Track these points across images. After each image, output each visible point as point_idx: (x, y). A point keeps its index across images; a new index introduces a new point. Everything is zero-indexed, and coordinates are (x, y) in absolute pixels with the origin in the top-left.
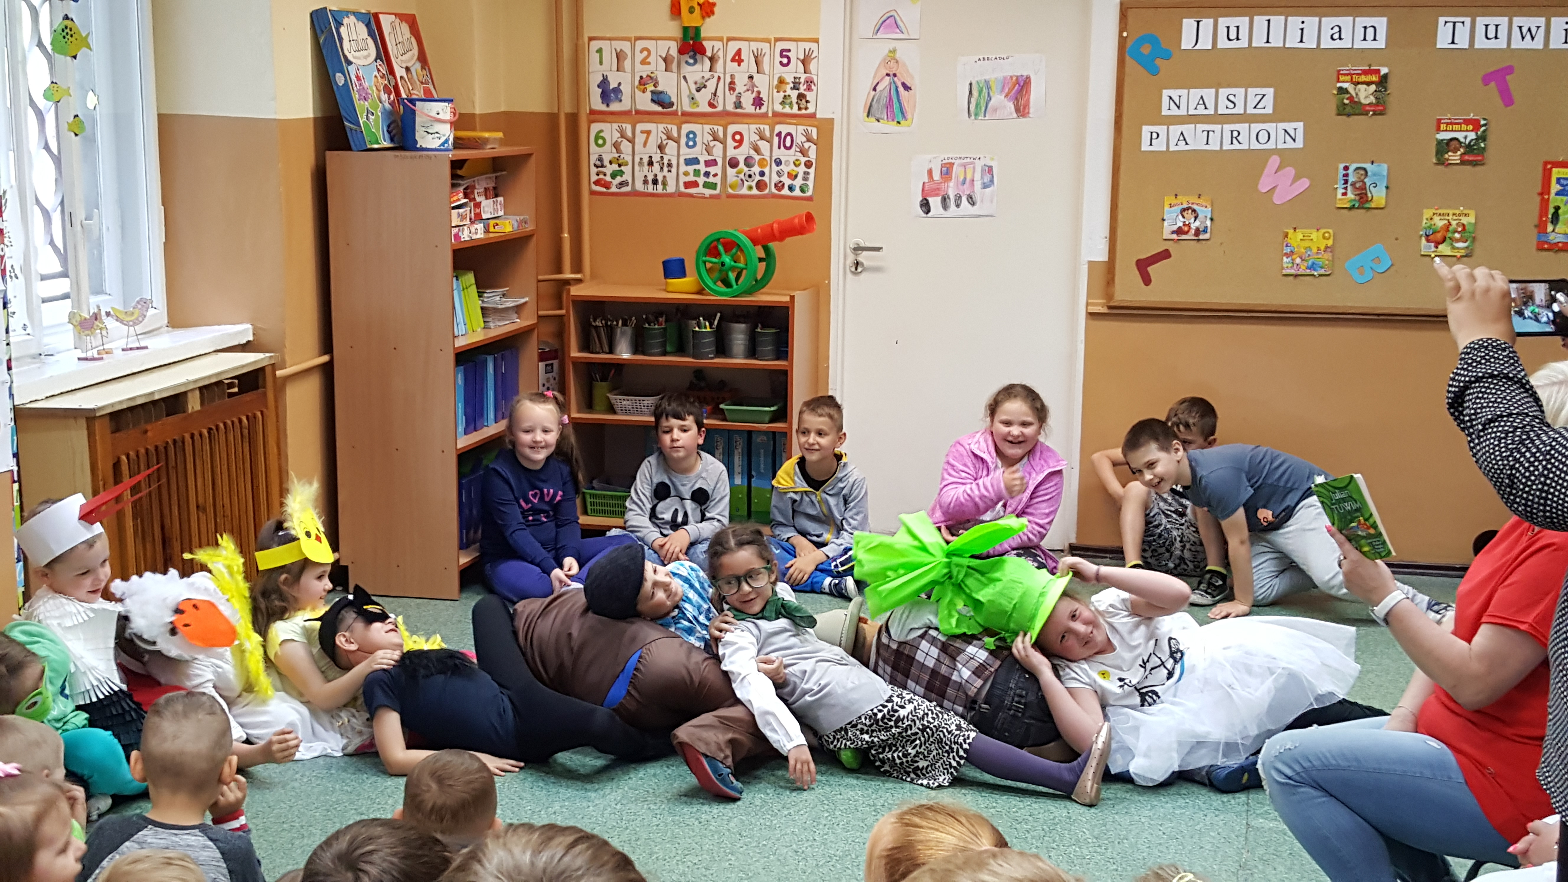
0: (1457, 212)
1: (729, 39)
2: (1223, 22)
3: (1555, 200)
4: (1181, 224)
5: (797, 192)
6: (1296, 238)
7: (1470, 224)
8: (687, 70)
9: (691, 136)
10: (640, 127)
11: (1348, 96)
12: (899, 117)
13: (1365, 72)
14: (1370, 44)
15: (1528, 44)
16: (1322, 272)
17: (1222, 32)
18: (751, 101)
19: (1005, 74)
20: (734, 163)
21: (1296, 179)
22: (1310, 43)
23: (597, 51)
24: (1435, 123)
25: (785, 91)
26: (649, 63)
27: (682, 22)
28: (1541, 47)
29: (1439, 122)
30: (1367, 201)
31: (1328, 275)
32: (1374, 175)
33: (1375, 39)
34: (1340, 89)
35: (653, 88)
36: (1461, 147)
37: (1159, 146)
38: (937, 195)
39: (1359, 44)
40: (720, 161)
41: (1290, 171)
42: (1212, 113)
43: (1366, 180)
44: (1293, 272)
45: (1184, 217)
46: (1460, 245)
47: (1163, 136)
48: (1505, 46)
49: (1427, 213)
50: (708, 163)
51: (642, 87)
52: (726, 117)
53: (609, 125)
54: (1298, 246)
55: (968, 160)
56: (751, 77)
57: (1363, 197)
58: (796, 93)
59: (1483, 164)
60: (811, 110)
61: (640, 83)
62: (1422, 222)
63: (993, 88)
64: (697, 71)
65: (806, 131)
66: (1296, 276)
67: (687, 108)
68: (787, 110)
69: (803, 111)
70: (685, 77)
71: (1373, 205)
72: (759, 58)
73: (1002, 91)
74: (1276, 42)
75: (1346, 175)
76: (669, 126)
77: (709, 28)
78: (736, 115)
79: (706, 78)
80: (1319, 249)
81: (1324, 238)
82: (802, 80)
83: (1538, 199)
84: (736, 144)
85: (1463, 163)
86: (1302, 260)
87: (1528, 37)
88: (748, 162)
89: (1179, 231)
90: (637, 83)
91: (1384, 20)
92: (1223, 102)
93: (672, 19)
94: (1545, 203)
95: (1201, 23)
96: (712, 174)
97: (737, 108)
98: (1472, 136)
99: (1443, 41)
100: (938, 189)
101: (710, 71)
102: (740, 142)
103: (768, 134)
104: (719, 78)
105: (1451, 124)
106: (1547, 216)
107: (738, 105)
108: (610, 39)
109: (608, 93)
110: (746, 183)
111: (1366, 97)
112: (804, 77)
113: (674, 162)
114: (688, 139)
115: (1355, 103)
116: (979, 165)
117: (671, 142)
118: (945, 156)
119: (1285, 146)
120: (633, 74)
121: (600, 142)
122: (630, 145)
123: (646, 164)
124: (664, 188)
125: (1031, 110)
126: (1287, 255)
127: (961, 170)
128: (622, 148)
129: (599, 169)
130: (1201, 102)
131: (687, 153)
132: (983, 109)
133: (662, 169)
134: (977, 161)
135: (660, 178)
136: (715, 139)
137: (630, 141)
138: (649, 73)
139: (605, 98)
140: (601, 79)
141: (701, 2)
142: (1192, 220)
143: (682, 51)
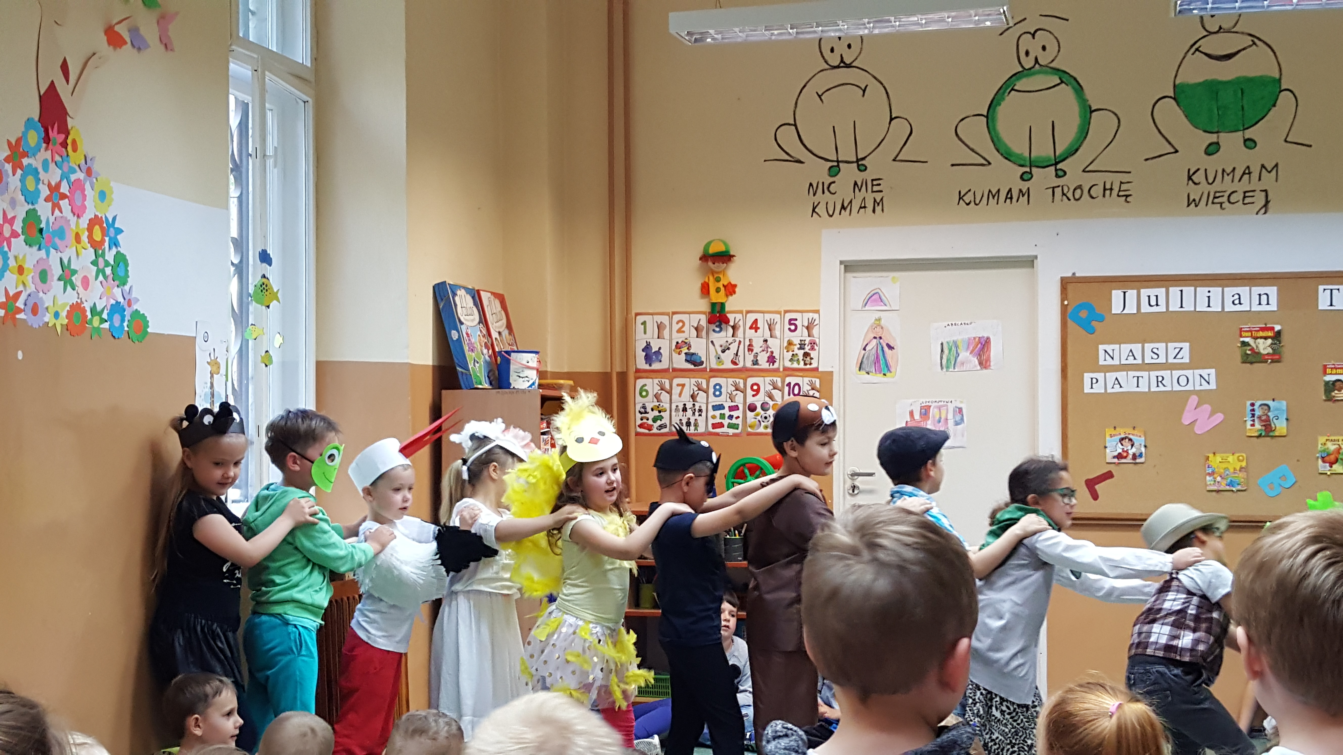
1: (748, 312)
2: (1144, 292)
4: (1120, 451)
6: (1215, 461)
8: (714, 336)
9: (718, 387)
10: (676, 381)
11: (1249, 348)
12: (885, 371)
13: (1262, 329)
14: (1264, 308)
16: (1239, 488)
17: (1144, 301)
18: (766, 359)
19: (970, 336)
20: (752, 408)
21: (1212, 414)
22: (1216, 307)
23: (642, 324)
24: (1321, 368)
25: (793, 351)
26: (684, 332)
27: (710, 299)
29: (1325, 367)
30: (1272, 431)
31: (1245, 490)
32: (1277, 409)
33: (1268, 304)
34: (1243, 342)
35: (687, 351)
37: (1099, 389)
39: (1256, 308)
40: (741, 407)
41: (1207, 408)
42: (1140, 362)
43: (1269, 414)
44: (1215, 488)
45: (1122, 445)
47: (1101, 381)
49: (1322, 440)
50: (732, 409)
51: (678, 350)
52: (745, 372)
53: (651, 380)
54: (1218, 467)
55: (943, 403)
56: (766, 341)
57: (1268, 427)
58: (802, 352)
60: (814, 365)
61: (676, 347)
62: (1317, 446)
63: (961, 347)
64: (722, 337)
65: (811, 382)
66: (1218, 491)
67: (714, 366)
68: (795, 365)
69: (808, 366)
70: (712, 342)
71: (1277, 434)
72: (772, 326)
73: (968, 348)
74: (1189, 307)
75: (1253, 410)
76: (700, 380)
77: (731, 304)
78: (754, 371)
79: (730, 342)
80: (1235, 469)
81: (1239, 460)
82: (807, 342)
84: (755, 393)
86: (1222, 478)
88: (764, 407)
89: (1119, 456)
90: (674, 347)
91: (1275, 289)
92: (1148, 354)
93: (702, 298)
95: (1127, 294)
96: (735, 417)
97: (754, 364)
99: (1323, 304)
101: (733, 336)
102: (758, 391)
103: (780, 384)
104: (740, 342)
105: (1336, 369)
107: (755, 362)
108: (652, 314)
109: (651, 355)
110: (762, 424)
111: (1264, 349)
112: (808, 340)
113: (704, 408)
114: (715, 390)
115: (1256, 353)
116: (951, 407)
117: (700, 392)
118: (923, 400)
119: (1201, 388)
120: (671, 340)
121: (644, 393)
122: (668, 395)
123: (681, 410)
124: (696, 429)
125: (992, 364)
126: (1209, 474)
127: (936, 411)
128: (662, 398)
129: (643, 415)
130: (1131, 354)
131: (714, 401)
132: (953, 363)
133: (694, 414)
134: (949, 404)
135: (692, 421)
136: (737, 390)
137: (668, 393)
138: (683, 339)
139: (648, 359)
140: (645, 344)
141: (725, 284)
142: (1130, 447)
143: (710, 322)
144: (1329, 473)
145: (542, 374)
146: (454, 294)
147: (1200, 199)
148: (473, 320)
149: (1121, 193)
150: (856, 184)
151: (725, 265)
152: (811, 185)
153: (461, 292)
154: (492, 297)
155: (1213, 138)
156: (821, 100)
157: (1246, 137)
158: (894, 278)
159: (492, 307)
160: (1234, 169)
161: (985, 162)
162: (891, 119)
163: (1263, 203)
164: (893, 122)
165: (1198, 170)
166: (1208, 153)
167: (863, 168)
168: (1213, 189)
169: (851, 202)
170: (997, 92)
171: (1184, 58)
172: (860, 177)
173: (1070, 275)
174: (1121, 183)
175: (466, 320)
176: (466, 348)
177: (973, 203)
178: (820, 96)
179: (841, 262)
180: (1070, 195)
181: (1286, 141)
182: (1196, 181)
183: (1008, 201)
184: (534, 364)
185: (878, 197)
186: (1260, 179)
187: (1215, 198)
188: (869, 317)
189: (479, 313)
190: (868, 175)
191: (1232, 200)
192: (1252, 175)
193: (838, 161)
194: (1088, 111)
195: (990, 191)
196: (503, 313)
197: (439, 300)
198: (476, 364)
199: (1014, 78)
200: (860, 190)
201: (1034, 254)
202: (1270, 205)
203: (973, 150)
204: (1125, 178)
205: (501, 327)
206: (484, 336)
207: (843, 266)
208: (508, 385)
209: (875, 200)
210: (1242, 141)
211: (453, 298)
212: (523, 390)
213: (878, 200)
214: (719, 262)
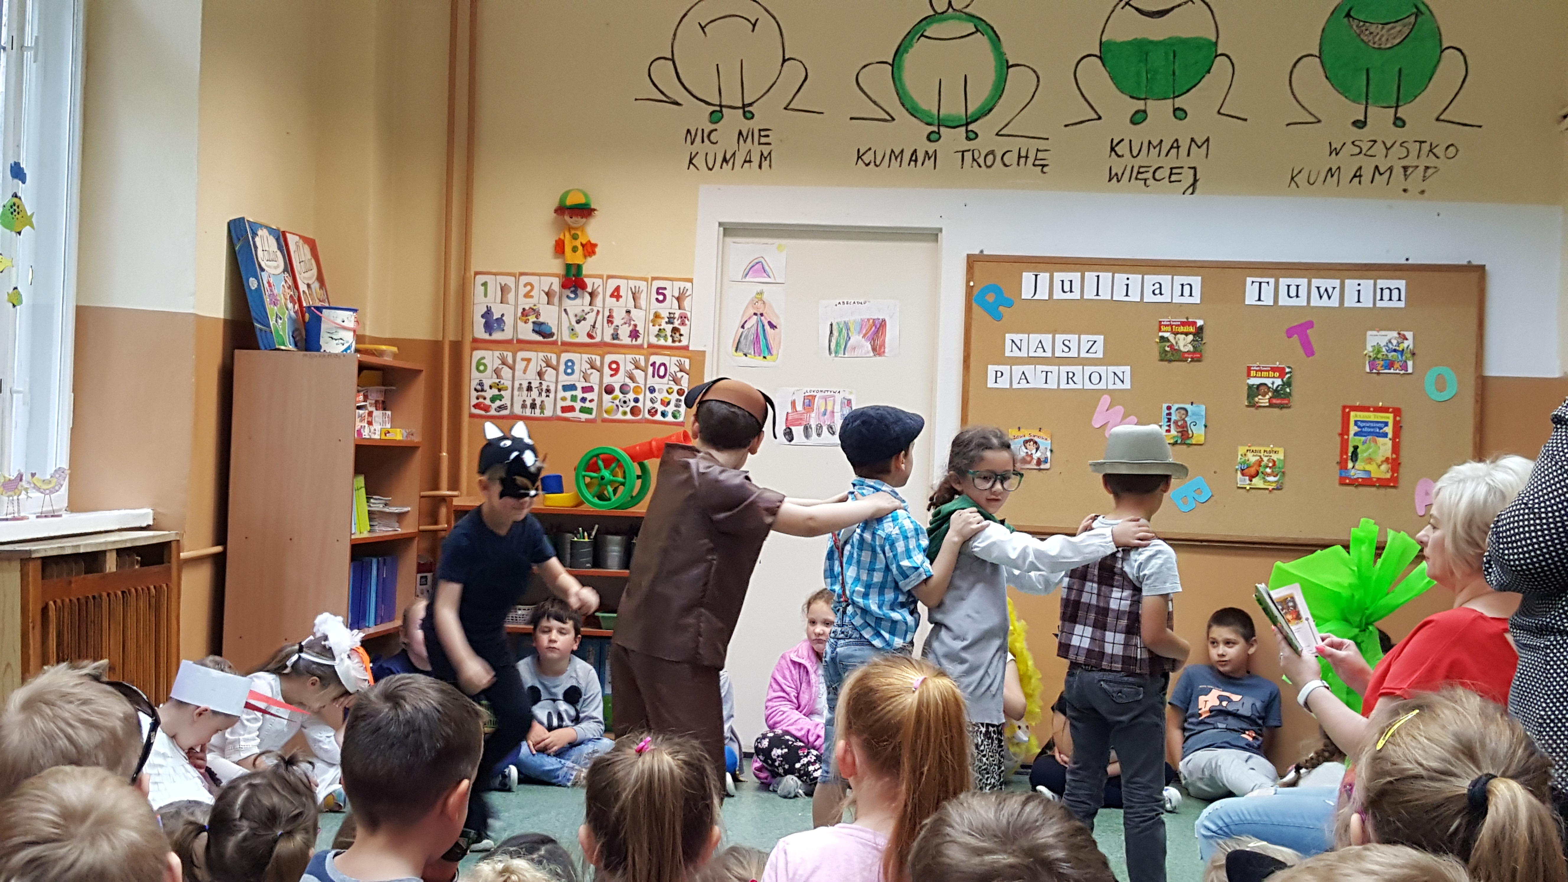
0: (1268, 449)
1: (610, 277)
2: (1059, 276)
3: (1353, 440)
4: (1024, 454)
5: (669, 418)
7: (1279, 460)
8: (568, 304)
9: (570, 364)
10: (521, 355)
11: (1168, 344)
12: (765, 352)
13: (1183, 324)
14: (1186, 300)
15: (1325, 302)
17: (1057, 286)
18: (628, 334)
19: (863, 317)
20: (609, 390)
22: (1135, 297)
23: (482, 284)
24: (1245, 371)
25: (660, 325)
26: (532, 297)
27: (565, 260)
28: (1337, 305)
29: (1249, 369)
30: (1188, 438)
32: (1194, 414)
33: (1191, 295)
34: (1162, 338)
35: (535, 320)
36: (1269, 391)
37: (1003, 383)
38: (800, 425)
39: (1177, 299)
40: (596, 388)
41: (1120, 409)
42: (1050, 355)
43: (1187, 419)
45: (1026, 449)
46: (1271, 479)
47: (1007, 375)
48: (1305, 304)
49: (1242, 450)
50: (586, 390)
51: (524, 318)
52: (603, 347)
53: (491, 352)
55: (829, 393)
56: (628, 312)
57: (1184, 433)
58: (671, 326)
59: (1289, 407)
60: (684, 343)
61: (522, 313)
62: (1237, 457)
63: (852, 329)
64: (578, 305)
65: (679, 361)
67: (567, 338)
68: (662, 342)
69: (677, 344)
70: (565, 310)
71: (1193, 442)
72: (637, 295)
73: (860, 332)
74: (1105, 295)
75: (1169, 414)
76: (549, 355)
77: (590, 267)
78: (614, 346)
79: (586, 311)
82: (677, 316)
83: (1338, 439)
84: (613, 372)
85: (1271, 405)
87: (1325, 296)
88: (624, 389)
89: (1023, 461)
90: (519, 314)
91: (1199, 279)
92: (1059, 346)
93: (556, 258)
94: (1344, 443)
95: (1039, 277)
96: (589, 399)
97: (614, 339)
98: (1278, 382)
99: (1251, 298)
100: (801, 419)
101: (590, 304)
102: (617, 370)
103: (643, 363)
104: (598, 312)
105: (1261, 371)
106: (1347, 454)
107: (615, 336)
108: (495, 274)
109: (491, 323)
110: (620, 408)
111: (1184, 346)
112: (678, 313)
113: (552, 388)
114: (567, 367)
115: (1175, 350)
116: (839, 398)
117: (549, 369)
118: (808, 389)
119: (1114, 387)
120: (516, 306)
121: (482, 368)
122: (510, 371)
123: (525, 389)
124: (542, 412)
125: (887, 350)
127: (822, 402)
128: (503, 374)
129: (480, 393)
130: (1040, 346)
131: (564, 380)
132: (843, 347)
133: (540, 394)
134: (837, 394)
135: (538, 403)
136: (592, 368)
137: (510, 368)
138: (532, 306)
139: (488, 327)
140: (485, 310)
141: (584, 242)
142: (1034, 451)
143: (564, 286)
144: (1248, 488)
145: (359, 339)
146: (254, 234)
147: (1123, 174)
148: (276, 268)
149: (1037, 162)
150: (740, 133)
151: (584, 220)
152: (688, 131)
153: (262, 232)
154: (301, 241)
155: (1140, 105)
156: (704, 32)
157: (1176, 106)
158: (780, 245)
159: (300, 254)
160: (1161, 141)
161: (888, 118)
162: (784, 61)
163: (1191, 181)
164: (786, 64)
165: (1122, 140)
166: (1133, 122)
167: (749, 115)
168: (1137, 162)
169: (734, 154)
170: (905, 37)
171: (1113, 11)
172: (746, 126)
173: (977, 252)
175: (267, 266)
176: (266, 299)
177: (872, 164)
178: (703, 28)
179: (720, 224)
180: (981, 161)
181: (1219, 113)
182: (1120, 154)
183: (913, 163)
184: (351, 324)
185: (766, 150)
186: (1189, 155)
187: (1139, 173)
188: (749, 290)
189: (285, 261)
190: (754, 125)
191: (1157, 176)
192: (1180, 149)
193: (721, 106)
194: (1005, 66)
195: (892, 151)
196: (313, 260)
197: (234, 238)
198: (280, 321)
199: (924, 22)
200: (745, 141)
201: (938, 226)
202: (1198, 183)
203: (875, 102)
204: (1042, 145)
205: (310, 278)
206: (289, 288)
207: (722, 229)
208: (318, 348)
209: (762, 154)
210: (1172, 110)
211: (253, 239)
212: (336, 355)
213: (765, 154)
214: (577, 215)
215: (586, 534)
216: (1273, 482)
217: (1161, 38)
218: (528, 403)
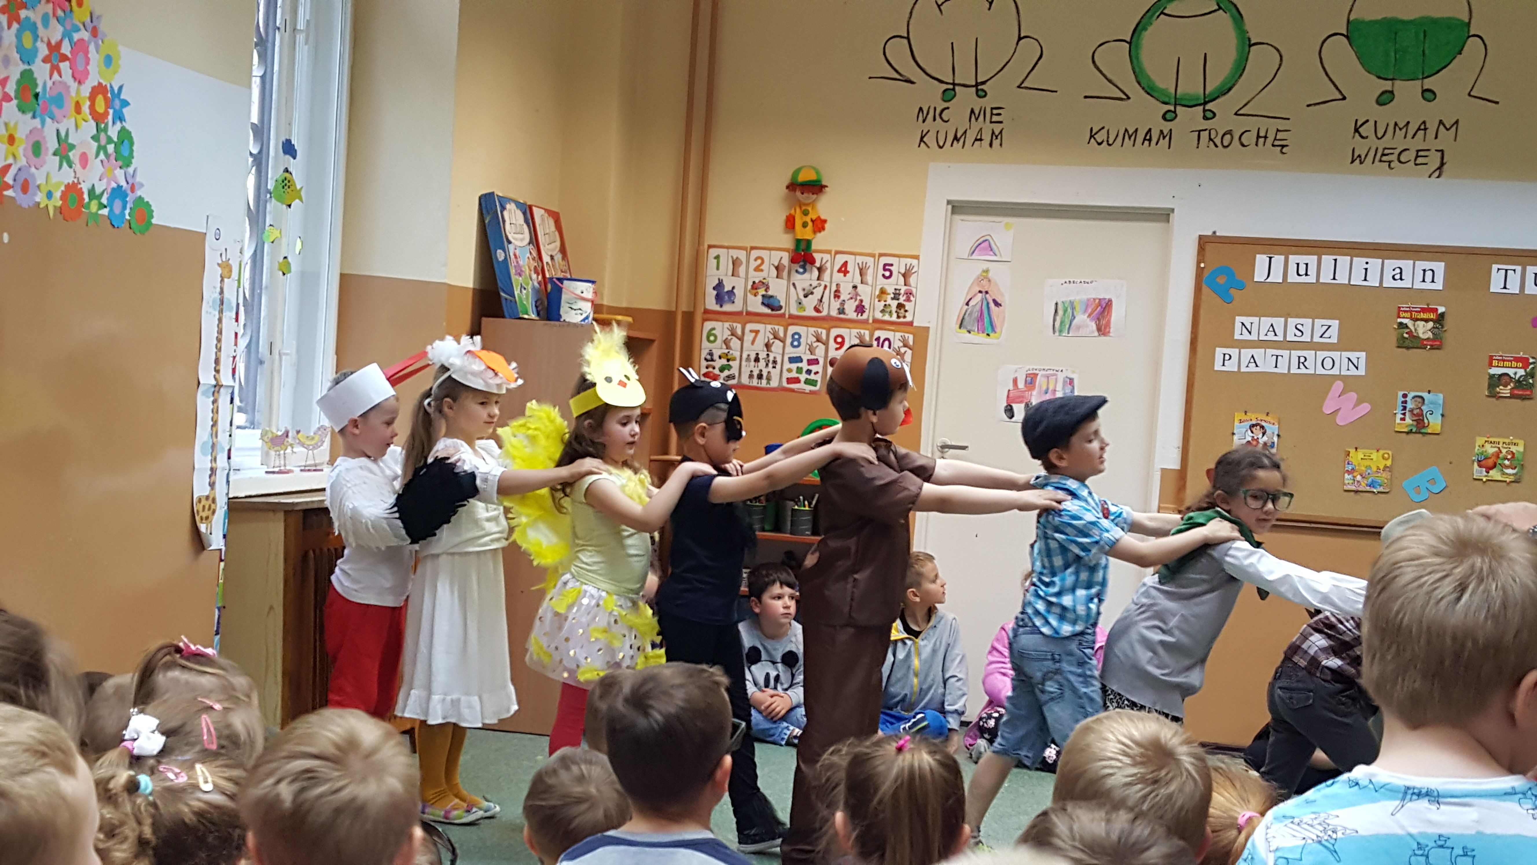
0: (1507, 441)
1: (837, 253)
2: (1293, 259)
4: (1250, 439)
6: (1357, 457)
7: (1518, 451)
8: (796, 278)
9: (796, 337)
10: (749, 327)
11: (1408, 330)
12: (989, 331)
13: (1423, 310)
14: (1428, 286)
16: (1381, 489)
17: (1292, 268)
18: (854, 308)
19: (1089, 297)
21: (1358, 403)
22: (1373, 281)
23: (715, 258)
24: (1487, 359)
25: (885, 301)
26: (762, 270)
27: (795, 235)
29: (1491, 358)
30: (1424, 427)
31: (1387, 493)
33: (1433, 281)
34: (1401, 324)
35: (764, 293)
36: (1512, 381)
37: (1231, 366)
38: (1021, 402)
39: (1419, 285)
40: (822, 361)
41: (1352, 396)
42: (1281, 339)
43: (1423, 408)
44: (1353, 488)
45: (1252, 432)
46: (1510, 471)
47: (1235, 358)
49: (1480, 441)
50: (811, 362)
51: (754, 291)
52: (829, 321)
53: (720, 324)
54: (1359, 465)
55: (1051, 372)
56: (855, 287)
57: (1420, 423)
58: (895, 303)
59: (1531, 399)
60: (909, 318)
61: (752, 286)
62: (1474, 448)
63: (1077, 308)
64: (806, 279)
65: (903, 338)
66: (1356, 492)
67: (794, 311)
68: (887, 317)
69: (902, 320)
70: (794, 284)
71: (1429, 431)
72: (864, 271)
73: (1085, 311)
74: (1342, 279)
75: (1405, 402)
76: (776, 327)
77: (819, 242)
78: (841, 321)
79: (814, 285)
80: (1378, 468)
81: (1384, 458)
82: (902, 292)
84: (838, 346)
85: (1513, 396)
86: (1363, 478)
90: (749, 287)
91: (1442, 264)
92: (1291, 330)
93: (786, 232)
95: (1273, 260)
96: (813, 372)
97: (840, 313)
98: (1521, 372)
99: (1496, 286)
100: (1023, 397)
101: (818, 279)
104: (826, 287)
105: (1504, 361)
107: (842, 311)
108: (728, 248)
109: (723, 295)
111: (1424, 333)
112: (903, 289)
113: (779, 360)
114: (794, 340)
115: (1414, 337)
116: (1061, 377)
117: (777, 341)
118: (1030, 367)
119: (1348, 373)
120: (747, 279)
121: (712, 338)
122: (739, 342)
123: (753, 360)
124: (768, 383)
125: (1112, 330)
126: (1348, 472)
127: (1044, 380)
128: (732, 344)
129: (710, 363)
130: (1271, 329)
131: (791, 352)
132: (1067, 326)
133: (767, 365)
134: (1059, 373)
135: (765, 374)
136: (818, 341)
137: (739, 339)
138: (761, 279)
139: (719, 299)
140: (717, 282)
141: (814, 218)
142: (1260, 436)
143: (793, 261)
144: (1484, 480)
145: (597, 308)
146: (503, 208)
147: (1366, 155)
148: (522, 240)
149: (1277, 143)
151: (815, 196)
152: (921, 109)
153: (511, 206)
154: (546, 215)
155: (1387, 85)
156: (940, 10)
157: (1425, 88)
158: (1007, 224)
159: (545, 226)
160: (1408, 122)
161: (1123, 96)
162: (1020, 38)
163: (1438, 165)
164: (1021, 42)
165: (1367, 121)
166: (1380, 102)
167: (981, 93)
168: (1382, 144)
169: (965, 132)
170: (1144, 15)
172: (978, 104)
173: (1210, 233)
174: (1278, 130)
175: (514, 239)
176: (513, 271)
177: (1105, 143)
178: (939, 6)
179: (949, 202)
180: (1218, 141)
181: (1469, 95)
182: (1364, 135)
183: (1146, 143)
184: (589, 295)
185: (997, 128)
186: (1436, 137)
187: (1383, 155)
188: (976, 268)
189: (530, 233)
190: (987, 103)
191: (1402, 159)
192: (1428, 131)
193: (954, 84)
194: (1247, 44)
195: (1126, 130)
196: (557, 233)
197: (484, 212)
198: (523, 291)
200: (977, 119)
201: (1171, 206)
202: (1445, 167)
203: (1110, 81)
204: (1283, 125)
205: (554, 250)
206: (534, 259)
207: (950, 207)
208: (558, 318)
209: (993, 133)
210: (1420, 91)
211: (502, 212)
212: (575, 325)
213: (997, 133)
214: (808, 192)
215: (806, 503)
216: (1510, 475)
217: (1412, 18)
218: (756, 373)
